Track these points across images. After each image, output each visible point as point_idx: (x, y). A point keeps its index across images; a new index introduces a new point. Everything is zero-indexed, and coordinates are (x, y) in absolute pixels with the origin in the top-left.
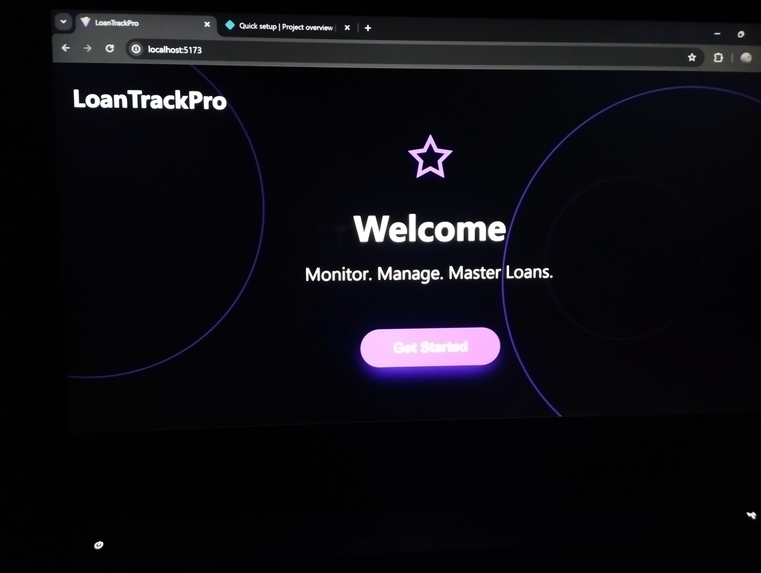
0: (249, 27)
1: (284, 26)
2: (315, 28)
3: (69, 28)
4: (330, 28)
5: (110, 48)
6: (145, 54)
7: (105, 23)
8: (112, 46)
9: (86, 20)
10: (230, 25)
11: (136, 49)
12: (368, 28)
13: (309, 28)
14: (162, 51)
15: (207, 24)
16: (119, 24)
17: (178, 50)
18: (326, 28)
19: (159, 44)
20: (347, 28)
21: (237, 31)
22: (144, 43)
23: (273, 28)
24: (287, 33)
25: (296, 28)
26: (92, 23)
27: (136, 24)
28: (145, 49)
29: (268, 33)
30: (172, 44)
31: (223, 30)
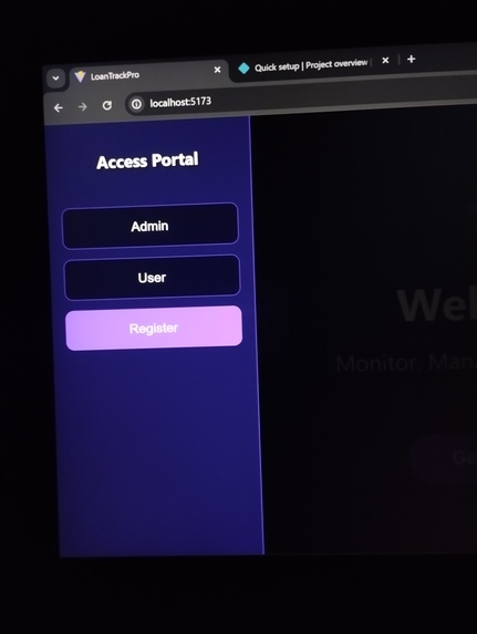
0: (267, 68)
1: (308, 64)
2: (346, 64)
3: (61, 86)
4: (364, 63)
5: (108, 105)
6: (147, 110)
7: (102, 77)
8: (110, 103)
9: (80, 75)
10: (244, 68)
11: (137, 104)
12: (411, 59)
13: (338, 64)
14: (165, 104)
15: (217, 70)
16: (118, 76)
17: (184, 103)
18: (359, 63)
19: (162, 96)
20: (386, 60)
21: (252, 75)
22: (146, 97)
23: (295, 67)
24: (312, 73)
25: (323, 65)
26: (87, 78)
27: (137, 75)
28: (147, 104)
29: (289, 74)
30: (177, 96)
31: (235, 75)
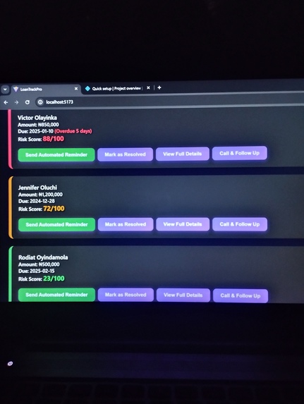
0: (98, 89)
1: (115, 88)
2: (131, 89)
3: (7, 92)
4: (140, 89)
5: (27, 102)
6: (45, 105)
7: (26, 90)
8: (29, 101)
9: (16, 88)
10: (88, 89)
11: (40, 102)
12: (159, 88)
13: (128, 89)
14: (53, 103)
15: (76, 89)
16: (32, 90)
17: (61, 102)
18: (137, 88)
19: (52, 99)
20: (148, 88)
21: (91, 92)
22: (44, 99)
23: (110, 89)
24: (117, 92)
25: (122, 89)
26: (19, 90)
27: (41, 90)
28: (45, 102)
29: (107, 92)
30: (58, 99)
31: (84, 91)
